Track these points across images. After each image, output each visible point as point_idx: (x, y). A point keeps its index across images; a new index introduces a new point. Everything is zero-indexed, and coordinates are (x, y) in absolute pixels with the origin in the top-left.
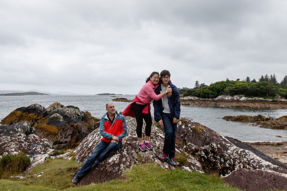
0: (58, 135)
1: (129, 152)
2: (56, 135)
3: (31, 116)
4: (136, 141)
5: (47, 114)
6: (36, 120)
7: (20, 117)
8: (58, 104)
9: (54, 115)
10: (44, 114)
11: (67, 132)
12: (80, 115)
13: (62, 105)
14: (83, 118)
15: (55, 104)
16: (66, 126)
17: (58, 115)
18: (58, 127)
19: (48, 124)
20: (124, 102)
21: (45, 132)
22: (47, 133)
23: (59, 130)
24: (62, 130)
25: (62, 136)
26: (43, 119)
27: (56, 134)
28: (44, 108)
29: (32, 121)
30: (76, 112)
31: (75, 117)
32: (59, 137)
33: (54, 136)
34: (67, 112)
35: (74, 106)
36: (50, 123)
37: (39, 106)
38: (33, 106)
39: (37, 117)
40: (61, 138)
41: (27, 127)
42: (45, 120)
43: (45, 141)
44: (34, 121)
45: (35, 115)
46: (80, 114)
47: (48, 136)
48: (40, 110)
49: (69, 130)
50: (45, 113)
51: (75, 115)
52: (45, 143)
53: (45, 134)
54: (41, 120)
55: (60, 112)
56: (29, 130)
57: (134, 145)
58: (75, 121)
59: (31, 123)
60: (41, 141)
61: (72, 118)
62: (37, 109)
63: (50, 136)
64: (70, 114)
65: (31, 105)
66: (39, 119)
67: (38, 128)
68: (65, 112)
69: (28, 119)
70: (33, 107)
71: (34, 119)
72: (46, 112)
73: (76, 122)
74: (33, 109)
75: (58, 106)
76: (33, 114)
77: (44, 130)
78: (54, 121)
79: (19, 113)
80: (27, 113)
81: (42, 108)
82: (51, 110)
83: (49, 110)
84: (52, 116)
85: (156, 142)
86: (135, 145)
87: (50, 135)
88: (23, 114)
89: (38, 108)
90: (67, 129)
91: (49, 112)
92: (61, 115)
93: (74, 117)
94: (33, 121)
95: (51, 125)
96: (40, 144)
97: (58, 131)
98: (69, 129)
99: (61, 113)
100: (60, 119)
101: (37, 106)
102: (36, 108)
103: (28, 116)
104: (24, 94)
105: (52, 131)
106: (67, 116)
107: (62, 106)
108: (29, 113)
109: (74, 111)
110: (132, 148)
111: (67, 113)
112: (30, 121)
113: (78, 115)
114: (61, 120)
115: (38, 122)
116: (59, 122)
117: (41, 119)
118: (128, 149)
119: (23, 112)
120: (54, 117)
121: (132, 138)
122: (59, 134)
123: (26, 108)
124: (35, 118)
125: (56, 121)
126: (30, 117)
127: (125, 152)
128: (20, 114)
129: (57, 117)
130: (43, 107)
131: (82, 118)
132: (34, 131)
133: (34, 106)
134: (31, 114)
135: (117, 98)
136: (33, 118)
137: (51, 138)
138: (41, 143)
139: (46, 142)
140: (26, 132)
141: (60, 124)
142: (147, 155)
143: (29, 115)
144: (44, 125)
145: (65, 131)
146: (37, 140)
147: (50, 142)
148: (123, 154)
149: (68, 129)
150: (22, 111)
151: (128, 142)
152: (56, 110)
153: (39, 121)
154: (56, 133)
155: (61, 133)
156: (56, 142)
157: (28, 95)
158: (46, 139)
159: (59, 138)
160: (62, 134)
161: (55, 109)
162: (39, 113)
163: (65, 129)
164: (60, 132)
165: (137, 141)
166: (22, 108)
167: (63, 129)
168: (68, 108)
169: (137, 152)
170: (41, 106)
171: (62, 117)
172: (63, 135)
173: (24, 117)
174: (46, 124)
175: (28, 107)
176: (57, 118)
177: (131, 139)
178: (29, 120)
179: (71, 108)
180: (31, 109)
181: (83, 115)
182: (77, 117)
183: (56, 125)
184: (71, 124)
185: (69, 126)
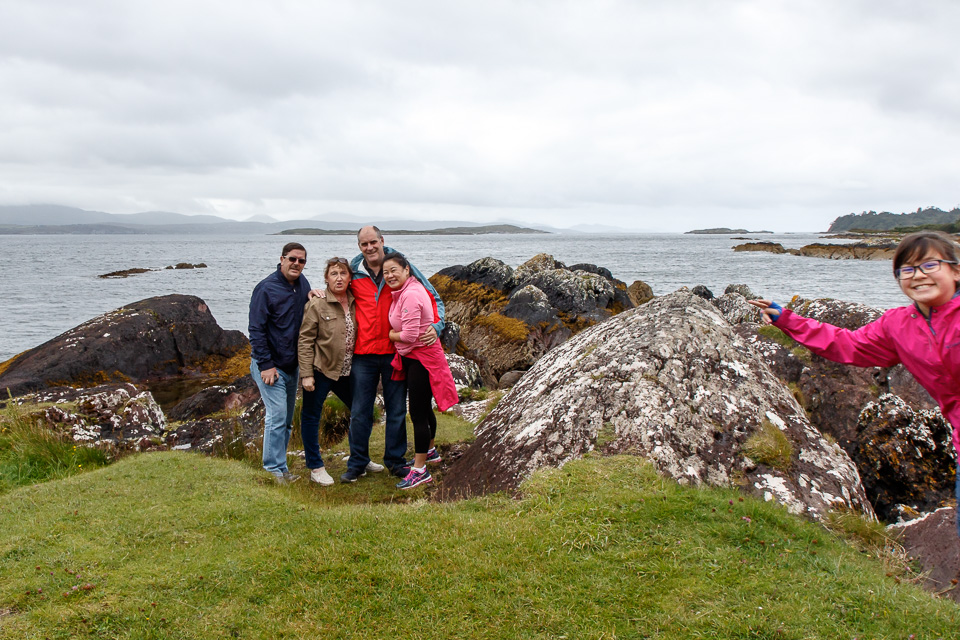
0: (526, 345)
1: (583, 415)
2: (520, 345)
3: (474, 289)
4: (622, 382)
5: (514, 286)
6: (484, 302)
7: (446, 292)
8: (547, 259)
9: (525, 290)
10: (506, 285)
11: (553, 339)
12: (603, 292)
13: (559, 263)
14: (611, 300)
15: (538, 258)
16: (553, 321)
17: (535, 288)
18: (529, 322)
19: (505, 314)
21: (494, 336)
22: (499, 337)
23: (531, 331)
24: (539, 332)
25: (538, 348)
26: (502, 298)
27: (520, 343)
28: (510, 270)
29: (473, 304)
30: (590, 283)
31: (586, 295)
32: (527, 350)
33: (514, 346)
34: (565, 281)
35: (595, 267)
36: (510, 310)
37: (497, 262)
38: (479, 262)
39: (488, 293)
40: (533, 354)
44: (479, 304)
45: (484, 287)
46: (601, 290)
48: (499, 275)
49: (560, 333)
50: (509, 282)
51: (587, 290)
55: (546, 281)
57: (610, 394)
58: (584, 309)
61: (577, 300)
62: (491, 271)
64: (570, 289)
65: (476, 262)
66: (491, 299)
68: (557, 283)
69: (465, 298)
70: (479, 266)
71: (481, 298)
72: (511, 280)
74: (481, 273)
75: (545, 265)
76: (479, 286)
77: (493, 330)
78: (523, 307)
79: (446, 280)
80: (466, 282)
81: (505, 269)
82: (524, 276)
83: (519, 275)
84: (519, 292)
87: (506, 343)
88: (455, 283)
89: (494, 268)
90: (553, 328)
91: (518, 279)
92: (546, 289)
93: (583, 296)
94: (475, 304)
95: (513, 317)
97: (528, 335)
98: (561, 329)
99: (547, 285)
100: (539, 300)
101: (491, 264)
102: (487, 269)
103: (466, 289)
104: (479, 230)
105: (513, 333)
106: (561, 294)
107: (558, 265)
108: (469, 283)
109: (586, 280)
110: (597, 402)
111: (564, 285)
112: (470, 304)
113: (597, 292)
114: (540, 304)
116: (534, 310)
117: (496, 299)
118: (583, 405)
119: (455, 280)
120: (523, 296)
121: (614, 373)
122: (529, 342)
123: (464, 268)
124: (483, 296)
125: (527, 306)
126: (470, 292)
129: (532, 296)
130: (508, 266)
131: (607, 301)
133: (483, 263)
134: (473, 285)
135: (748, 244)
136: (477, 296)
141: (536, 315)
143: (469, 288)
144: (494, 316)
145: (549, 334)
149: (557, 330)
150: (453, 276)
152: (536, 276)
153: (491, 305)
154: (522, 339)
155: (535, 340)
156: (519, 362)
159: (530, 354)
160: (537, 343)
161: (537, 271)
162: (494, 282)
163: (550, 330)
164: (534, 337)
165: (625, 384)
166: (454, 268)
167: (543, 330)
168: (569, 272)
169: (607, 416)
170: (501, 263)
171: (544, 296)
172: (540, 345)
173: (456, 294)
174: (502, 313)
175: (469, 266)
176: (531, 297)
178: (466, 300)
179: (579, 272)
180: (475, 270)
181: (612, 291)
182: (594, 296)
183: (526, 318)
184: (570, 316)
185: (559, 322)
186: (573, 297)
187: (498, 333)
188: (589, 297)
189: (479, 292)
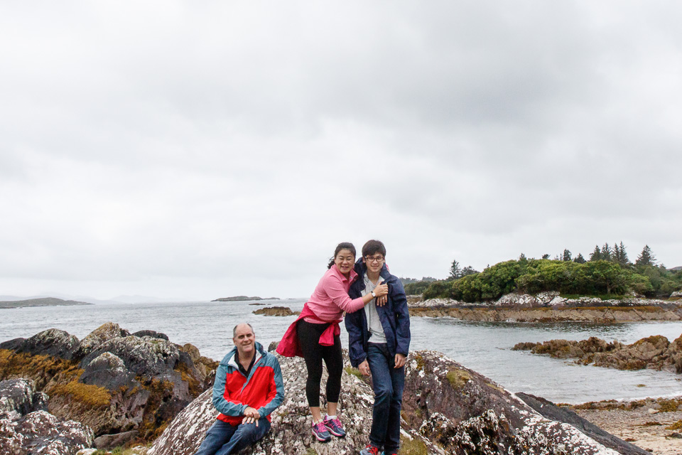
0: (109, 410)
1: (288, 445)
2: (103, 410)
3: (39, 361)
5: (84, 355)
6: (52, 373)
7: (8, 366)
8: (113, 327)
9: (102, 357)
10: (74, 355)
11: (133, 401)
12: (170, 355)
13: (124, 331)
14: (177, 361)
15: (105, 327)
16: (132, 384)
17: (112, 355)
18: (109, 387)
19: (84, 381)
20: (283, 315)
21: (75, 404)
22: (80, 404)
23: (113, 395)
24: (120, 395)
25: (121, 411)
26: (72, 367)
27: (103, 408)
28: (75, 339)
29: (39, 375)
30: (159, 347)
31: (156, 359)
32: (111, 415)
33: (97, 413)
34: (137, 347)
35: (155, 332)
36: (90, 377)
37: (62, 333)
38: (44, 334)
39: (56, 363)
40: (116, 417)
41: (26, 393)
42: (76, 371)
43: (71, 427)
44: (46, 375)
45: (50, 358)
46: (168, 353)
47: (82, 412)
48: (65, 345)
49: (140, 395)
50: (78, 352)
51: (157, 353)
52: (74, 434)
53: (74, 407)
54: (67, 370)
55: (118, 348)
56: (31, 399)
57: (301, 426)
58: (157, 371)
59: (38, 381)
60: (61, 429)
61: (150, 363)
62: (56, 342)
63: (88, 413)
64: (143, 354)
65: (40, 334)
66: (59, 369)
67: (55, 394)
68: (129, 349)
69: (31, 370)
70: (44, 338)
71: (48, 369)
72: (81, 349)
73: (158, 374)
74: (45, 344)
75: (112, 333)
76: (45, 358)
77: (72, 398)
78: (101, 373)
80: (29, 354)
81: (71, 339)
82: (93, 344)
83: (89, 344)
84: (96, 360)
85: (356, 415)
86: (304, 427)
87: (88, 410)
88: (18, 356)
89: (59, 339)
90: (133, 391)
91: (89, 348)
92: (121, 355)
93: (154, 359)
94: (42, 376)
95: (93, 384)
96: (59, 437)
97: (110, 400)
98: (141, 391)
99: (121, 351)
100: (117, 366)
101: (56, 335)
102: (53, 340)
103: (31, 361)
104: (22, 304)
105: (95, 399)
106: (134, 359)
107: (123, 333)
108: (33, 355)
109: (155, 345)
110: (295, 434)
111: (136, 350)
112: (37, 375)
113: (165, 355)
114: (119, 369)
115: (58, 376)
116: (114, 375)
117: (65, 368)
118: (284, 437)
119: (17, 353)
120: (101, 362)
122: (112, 407)
123: (26, 341)
124: (50, 367)
125: (106, 372)
126: (35, 364)
127: (276, 446)
128: (8, 359)
129: (109, 362)
130: (73, 337)
131: (173, 362)
132: (43, 402)
133: (48, 334)
134: (38, 358)
135: (265, 309)
136: (44, 368)
137: (92, 418)
138: (61, 435)
139: (74, 431)
140: (21, 406)
141: (116, 380)
142: (331, 450)
143: (34, 360)
144: (74, 385)
145: (128, 397)
146: (50, 426)
147: (85, 428)
148: (273, 451)
149: (137, 392)
150: (15, 349)
151: (286, 421)
152: (107, 344)
153: (61, 375)
154: (105, 404)
155: (117, 403)
156: (104, 427)
157: (34, 306)
158: (74, 423)
159: (113, 418)
160: (119, 407)
161: (105, 340)
162: (61, 352)
163: (130, 392)
164: (116, 401)
166: (14, 341)
167: (123, 394)
168: (139, 338)
169: (307, 443)
170: (66, 334)
171: (121, 362)
172: (122, 408)
173: (18, 367)
174: (79, 381)
175: (32, 339)
176: (108, 364)
177: (294, 411)
178: (32, 373)
179: (147, 337)
180: (40, 342)
181: (177, 353)
182: (163, 359)
183: (106, 383)
184: (145, 378)
185: (139, 385)
186: (145, 361)
187: (77, 401)
188: (159, 361)
189: (46, 363)
